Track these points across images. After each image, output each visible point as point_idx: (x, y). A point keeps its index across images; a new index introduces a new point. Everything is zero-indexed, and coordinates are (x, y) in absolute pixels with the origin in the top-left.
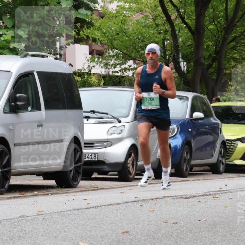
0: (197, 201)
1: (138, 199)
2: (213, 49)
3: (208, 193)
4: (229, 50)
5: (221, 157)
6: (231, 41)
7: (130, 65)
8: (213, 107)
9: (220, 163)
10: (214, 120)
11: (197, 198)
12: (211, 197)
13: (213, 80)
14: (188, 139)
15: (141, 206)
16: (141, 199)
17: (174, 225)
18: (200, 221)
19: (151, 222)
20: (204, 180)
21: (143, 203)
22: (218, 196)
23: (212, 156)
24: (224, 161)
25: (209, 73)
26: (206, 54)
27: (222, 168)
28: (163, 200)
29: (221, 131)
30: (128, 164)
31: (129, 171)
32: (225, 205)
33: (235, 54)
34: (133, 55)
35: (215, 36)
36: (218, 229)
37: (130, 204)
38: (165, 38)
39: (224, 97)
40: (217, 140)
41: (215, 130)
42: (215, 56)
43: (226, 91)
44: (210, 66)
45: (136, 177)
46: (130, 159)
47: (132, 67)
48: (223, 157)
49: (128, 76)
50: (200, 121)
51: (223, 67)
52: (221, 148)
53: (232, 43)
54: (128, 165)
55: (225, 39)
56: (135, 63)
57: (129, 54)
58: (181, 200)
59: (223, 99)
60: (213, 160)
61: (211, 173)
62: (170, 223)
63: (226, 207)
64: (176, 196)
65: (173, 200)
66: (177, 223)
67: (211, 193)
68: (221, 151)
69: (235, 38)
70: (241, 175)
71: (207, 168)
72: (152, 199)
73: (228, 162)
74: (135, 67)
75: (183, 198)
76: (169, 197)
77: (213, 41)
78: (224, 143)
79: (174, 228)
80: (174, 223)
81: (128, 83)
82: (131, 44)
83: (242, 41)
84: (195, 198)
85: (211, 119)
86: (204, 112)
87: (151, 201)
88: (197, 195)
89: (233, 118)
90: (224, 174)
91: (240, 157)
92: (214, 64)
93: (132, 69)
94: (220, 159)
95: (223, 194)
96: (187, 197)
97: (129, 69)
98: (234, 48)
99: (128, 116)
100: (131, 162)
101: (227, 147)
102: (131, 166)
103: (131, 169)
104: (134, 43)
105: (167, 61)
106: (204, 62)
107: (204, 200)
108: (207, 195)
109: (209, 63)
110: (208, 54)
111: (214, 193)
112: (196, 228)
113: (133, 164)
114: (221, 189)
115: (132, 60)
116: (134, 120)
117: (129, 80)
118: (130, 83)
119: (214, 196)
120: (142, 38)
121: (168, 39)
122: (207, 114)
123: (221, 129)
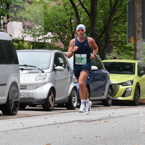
0: (95, 124)
1: (56, 123)
2: (102, 25)
3: (102, 119)
4: (113, 26)
5: (109, 95)
6: (114, 20)
7: (49, 35)
8: (103, 63)
9: (109, 99)
10: (104, 71)
11: (95, 122)
12: (103, 121)
13: (103, 45)
14: (87, 84)
15: (58, 127)
16: (58, 122)
17: (80, 139)
18: (96, 136)
19: (65, 137)
20: (98, 110)
21: (59, 125)
22: (108, 121)
23: (104, 94)
24: (111, 97)
25: (101, 41)
26: (98, 29)
27: (110, 102)
28: (72, 123)
29: (109, 78)
30: (49, 99)
31: (50, 104)
32: (112, 126)
33: (117, 28)
34: (51, 29)
35: (104, 17)
36: (108, 142)
37: (51, 126)
38: (71, 18)
39: (110, 56)
40: (106, 84)
41: (105, 78)
42: (104, 30)
43: (111, 52)
44: (101, 36)
45: (54, 108)
46: (50, 96)
47: (51, 36)
48: (110, 95)
49: (48, 43)
50: (95, 72)
51: (109, 37)
52: (109, 89)
53: (115, 22)
54: (49, 101)
55: (110, 19)
56: (52, 34)
57: (48, 28)
58: (84, 123)
59: (110, 58)
60: (104, 97)
61: (103, 106)
62: (77, 138)
63: (113, 127)
64: (80, 120)
65: (79, 123)
66: (81, 138)
67: (103, 118)
68: (109, 91)
69: (116, 18)
70: (122, 107)
71: (100, 102)
72: (65, 123)
73: (114, 98)
74: (53, 36)
75: (85, 122)
76: (76, 121)
77: (102, 20)
78: (111, 86)
79: (80, 141)
80: (80, 138)
81: (48, 47)
82: (50, 22)
83: (121, 20)
84: (93, 122)
85: (103, 70)
86: (98, 66)
87: (64, 124)
88: (94, 120)
89: (117, 70)
90: (111, 106)
91: (121, 95)
92: (104, 35)
93: (50, 38)
94: (109, 96)
95: (111, 119)
96: (88, 121)
97: (49, 38)
98: (116, 25)
99: (48, 68)
100: (51, 99)
101: (113, 89)
102: (51, 101)
103: (51, 103)
104: (52, 21)
105: (73, 33)
106: (97, 33)
107: (99, 123)
108: (101, 120)
109: (100, 35)
110: (100, 29)
111: (105, 118)
112: (94, 141)
113: (52, 100)
114: (110, 116)
115: (50, 32)
116: (53, 71)
117: (49, 45)
118: (49, 47)
119: (105, 120)
120: (57, 18)
121: (73, 19)
122: (100, 67)
123: (109, 77)
